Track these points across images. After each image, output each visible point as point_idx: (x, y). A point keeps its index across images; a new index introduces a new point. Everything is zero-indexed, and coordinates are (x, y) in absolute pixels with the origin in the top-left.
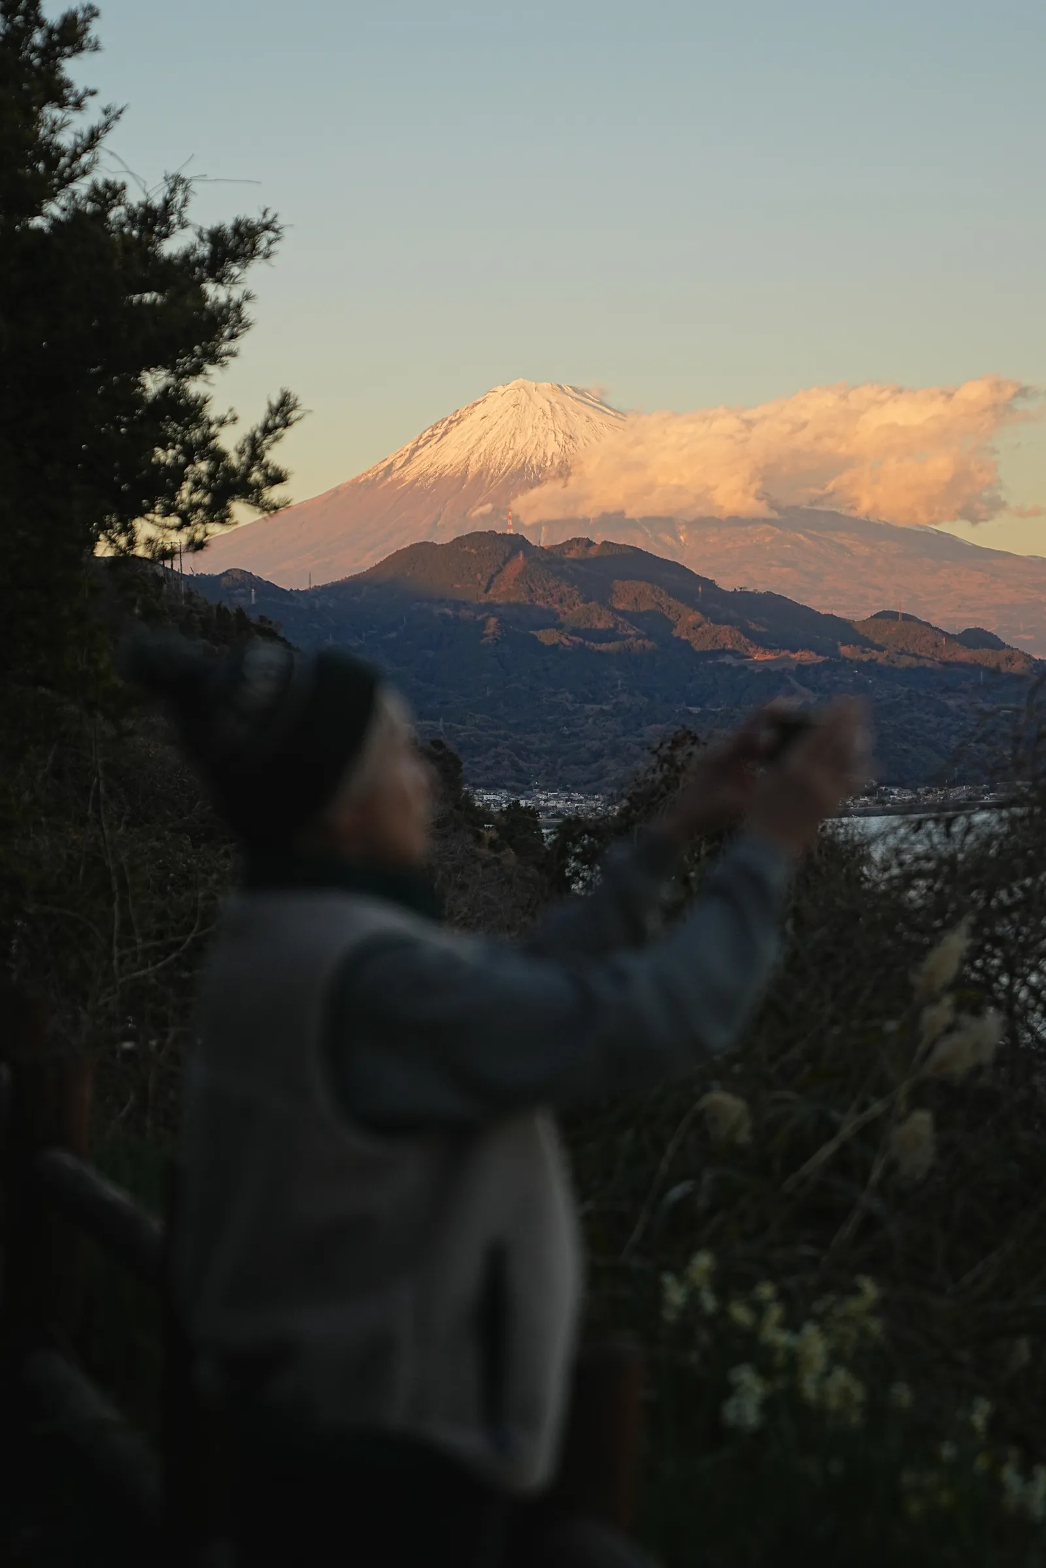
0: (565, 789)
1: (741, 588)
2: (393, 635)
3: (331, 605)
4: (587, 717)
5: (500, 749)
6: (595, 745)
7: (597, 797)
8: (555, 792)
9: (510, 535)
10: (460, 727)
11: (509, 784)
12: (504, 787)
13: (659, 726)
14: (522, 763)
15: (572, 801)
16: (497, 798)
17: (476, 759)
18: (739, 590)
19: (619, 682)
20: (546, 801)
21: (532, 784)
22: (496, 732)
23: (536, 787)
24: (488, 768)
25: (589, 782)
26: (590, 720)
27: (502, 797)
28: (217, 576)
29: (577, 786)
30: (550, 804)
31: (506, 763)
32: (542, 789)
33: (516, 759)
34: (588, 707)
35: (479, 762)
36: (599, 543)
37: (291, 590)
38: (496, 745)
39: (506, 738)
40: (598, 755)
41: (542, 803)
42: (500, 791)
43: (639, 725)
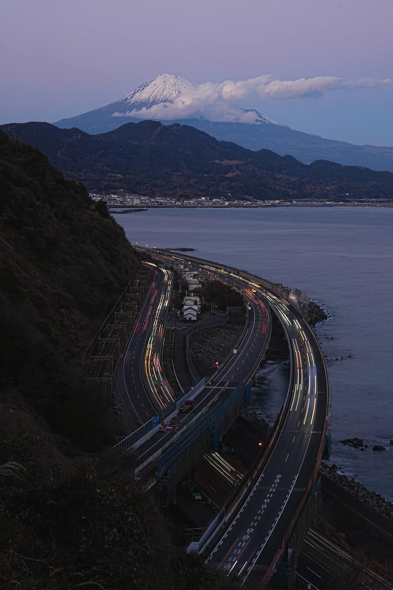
0: (165, 197)
1: (223, 140)
2: (121, 150)
3: (103, 140)
4: (175, 176)
5: (148, 184)
6: (175, 184)
7: (173, 199)
8: (162, 197)
9: (156, 122)
10: (137, 177)
11: (149, 194)
12: (148, 195)
13: (194, 180)
14: (154, 189)
15: (166, 200)
16: (146, 198)
17: (141, 187)
18: (222, 141)
19: (185, 167)
20: (159, 200)
21: (156, 195)
22: (148, 179)
23: (157, 196)
24: (144, 190)
25: (172, 195)
26: (175, 177)
27: (147, 198)
28: (70, 129)
29: (169, 196)
30: (159, 201)
31: (149, 188)
32: (158, 196)
33: (152, 187)
34: (175, 173)
35: (142, 188)
36: (182, 125)
37: (92, 135)
38: (147, 183)
39: (150, 181)
40: (175, 187)
41: (158, 200)
42: (147, 196)
43: (189, 179)
